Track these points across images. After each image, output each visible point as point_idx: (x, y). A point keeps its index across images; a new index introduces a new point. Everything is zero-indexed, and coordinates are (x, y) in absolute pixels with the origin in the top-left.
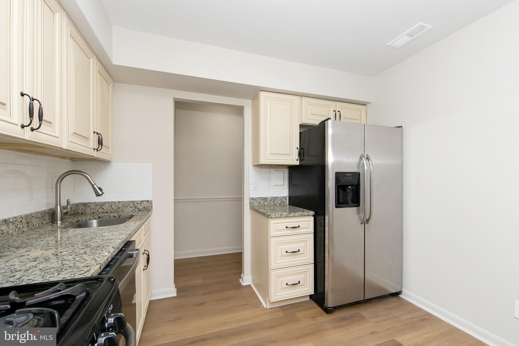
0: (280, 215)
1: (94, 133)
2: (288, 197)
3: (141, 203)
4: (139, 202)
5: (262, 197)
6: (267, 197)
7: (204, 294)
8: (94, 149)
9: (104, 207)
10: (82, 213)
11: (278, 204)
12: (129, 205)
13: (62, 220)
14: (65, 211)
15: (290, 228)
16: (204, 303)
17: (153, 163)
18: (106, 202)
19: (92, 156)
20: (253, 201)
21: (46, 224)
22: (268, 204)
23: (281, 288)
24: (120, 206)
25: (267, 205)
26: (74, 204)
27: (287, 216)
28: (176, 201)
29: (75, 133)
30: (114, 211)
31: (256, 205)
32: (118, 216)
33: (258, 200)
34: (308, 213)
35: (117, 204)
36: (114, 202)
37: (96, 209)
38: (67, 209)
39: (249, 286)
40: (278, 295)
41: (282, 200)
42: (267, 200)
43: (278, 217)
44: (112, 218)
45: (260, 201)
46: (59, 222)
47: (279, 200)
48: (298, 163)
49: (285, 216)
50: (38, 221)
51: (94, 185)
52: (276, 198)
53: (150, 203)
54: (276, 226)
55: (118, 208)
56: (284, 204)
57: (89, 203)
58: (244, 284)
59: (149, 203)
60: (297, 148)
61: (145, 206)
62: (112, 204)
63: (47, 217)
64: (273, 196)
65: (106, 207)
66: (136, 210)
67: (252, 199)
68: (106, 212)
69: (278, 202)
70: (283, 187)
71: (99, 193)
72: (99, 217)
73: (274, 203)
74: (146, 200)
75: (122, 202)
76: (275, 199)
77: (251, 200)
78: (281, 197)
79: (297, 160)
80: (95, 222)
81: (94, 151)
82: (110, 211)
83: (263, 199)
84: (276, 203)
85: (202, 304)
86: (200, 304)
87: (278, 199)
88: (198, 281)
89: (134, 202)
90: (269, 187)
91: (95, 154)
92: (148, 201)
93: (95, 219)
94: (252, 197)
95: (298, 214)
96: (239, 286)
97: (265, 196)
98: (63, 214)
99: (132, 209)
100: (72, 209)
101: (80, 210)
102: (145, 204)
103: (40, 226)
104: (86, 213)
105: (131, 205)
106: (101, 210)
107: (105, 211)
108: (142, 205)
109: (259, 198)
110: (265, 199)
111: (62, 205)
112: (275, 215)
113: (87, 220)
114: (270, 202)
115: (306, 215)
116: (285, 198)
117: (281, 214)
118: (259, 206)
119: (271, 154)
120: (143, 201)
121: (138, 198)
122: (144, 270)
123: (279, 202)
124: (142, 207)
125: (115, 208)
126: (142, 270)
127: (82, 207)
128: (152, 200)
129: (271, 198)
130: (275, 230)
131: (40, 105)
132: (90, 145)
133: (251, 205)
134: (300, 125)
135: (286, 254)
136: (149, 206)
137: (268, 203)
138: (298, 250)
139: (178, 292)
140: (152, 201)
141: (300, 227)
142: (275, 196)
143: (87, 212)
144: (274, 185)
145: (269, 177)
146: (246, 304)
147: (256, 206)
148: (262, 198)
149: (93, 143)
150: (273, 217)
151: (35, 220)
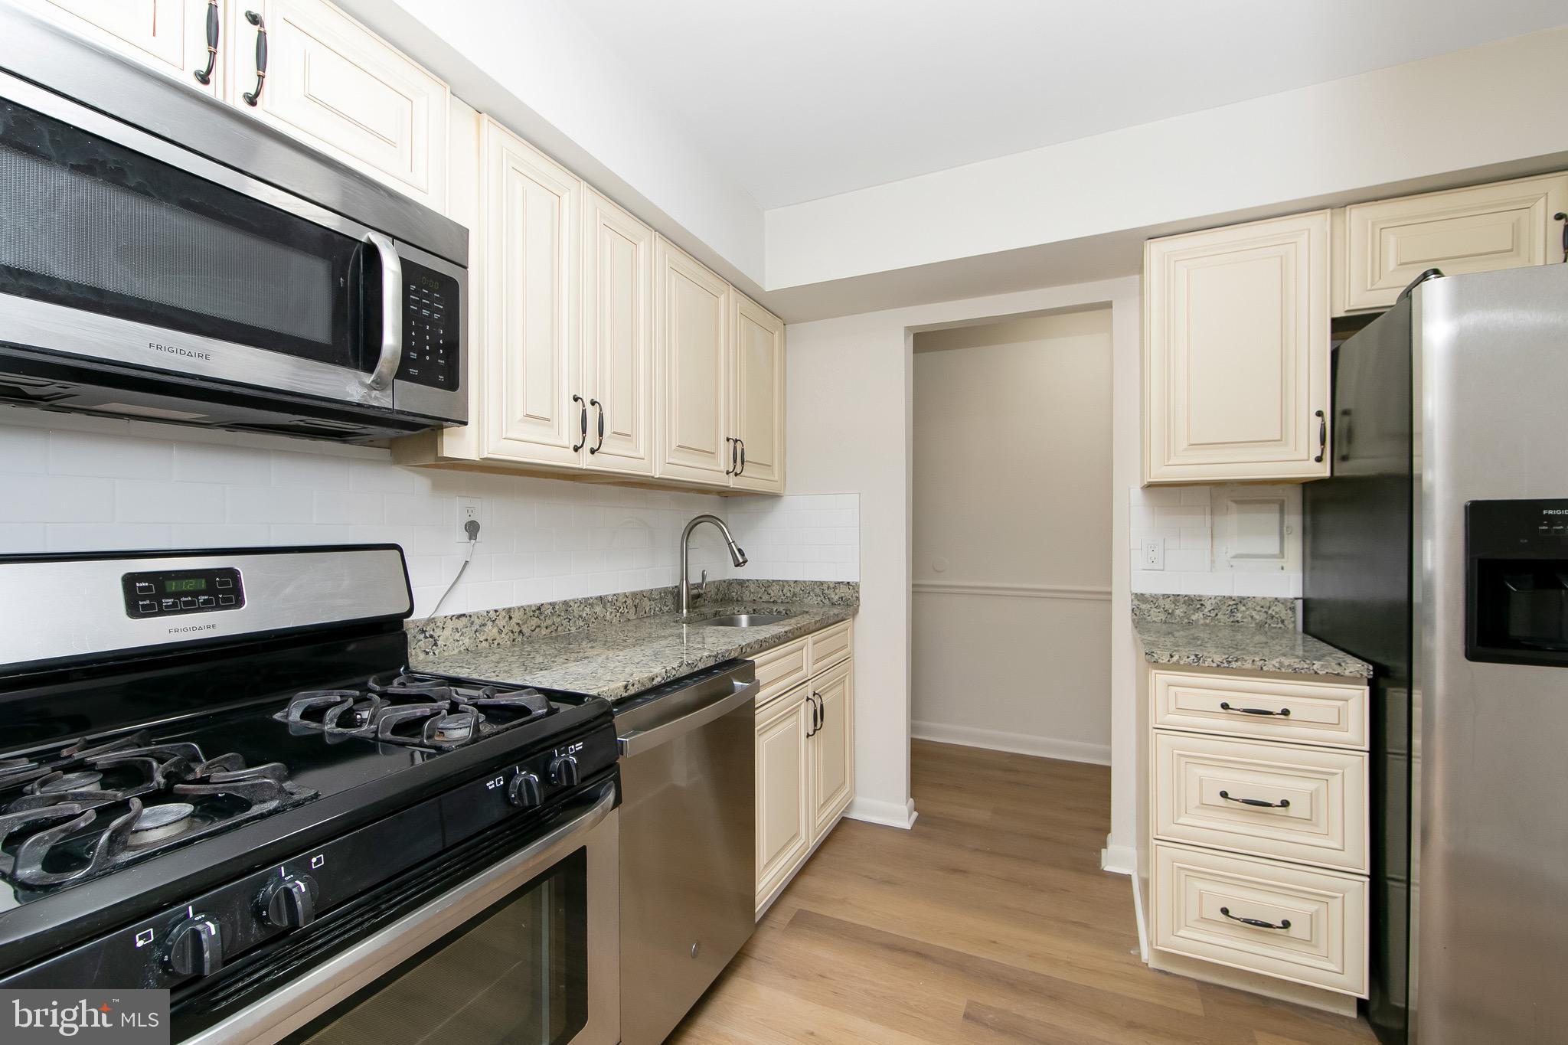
0: (1193, 657)
1: (728, 440)
2: (1301, 601)
3: (835, 588)
4: (832, 586)
5: (1178, 595)
6: (1199, 596)
7: (977, 850)
8: (728, 473)
9: (770, 591)
10: (737, 600)
11: (1253, 625)
12: (813, 590)
13: (688, 607)
14: (695, 592)
15: (1239, 710)
16: (965, 872)
17: (860, 494)
18: (774, 581)
19: (726, 487)
20: (1143, 606)
21: (667, 612)
22: (1208, 621)
23: (1197, 917)
24: (797, 590)
25: (1202, 622)
26: (725, 582)
27: (1226, 665)
28: (916, 589)
29: (679, 446)
30: (786, 601)
31: (1154, 619)
32: (784, 612)
33: (1161, 602)
34: (1336, 667)
35: (792, 586)
36: (787, 581)
37: (758, 593)
38: (702, 589)
39: (1126, 879)
40: (1183, 935)
41: (1270, 612)
42: (1202, 605)
43: (1182, 662)
44: (775, 614)
45: (1170, 607)
46: (685, 611)
47: (1258, 608)
48: (1323, 471)
49: (1215, 665)
50: (654, 605)
51: (732, 544)
52: (1242, 600)
53: (854, 589)
54: (1176, 694)
55: (795, 595)
56: (1280, 625)
57: (748, 580)
58: (1110, 865)
59: (851, 587)
60: (1319, 414)
61: (843, 595)
62: (784, 586)
63: (670, 600)
64: (1227, 594)
65: (774, 591)
66: (826, 601)
67: (1140, 597)
68: (773, 602)
69: (1252, 617)
70: (1279, 562)
71: (738, 561)
72: (754, 610)
73: (1232, 619)
74: (846, 580)
75: (800, 581)
76: (1236, 604)
77: (1136, 602)
78: (1264, 598)
79: (1319, 459)
80: (744, 619)
81: (727, 476)
82: (780, 601)
83: (1182, 600)
84: (1243, 617)
85: (961, 871)
86: (955, 871)
87: (1250, 605)
88: (979, 813)
89: (822, 583)
90: (1213, 562)
91: (732, 482)
92: (848, 583)
93: (747, 613)
94: (1139, 591)
95: (1277, 665)
96: (1092, 867)
97: (1192, 591)
98: (690, 599)
99: (819, 599)
100: (719, 590)
101: (734, 594)
102: (843, 591)
103: (657, 615)
104: (742, 601)
105: (817, 590)
106: (765, 598)
107: (772, 600)
108: (837, 591)
109: (1166, 596)
110: (1194, 603)
111: (691, 582)
112: (1172, 656)
113: (734, 614)
114: (1213, 615)
115: (1321, 673)
116: (1289, 605)
117: (1196, 656)
118: (1165, 623)
119: (1192, 445)
120: (839, 583)
121: (829, 576)
122: (808, 736)
123: (1257, 617)
124: (837, 597)
125: (788, 595)
126: (803, 736)
127: (738, 587)
128: (858, 581)
129: (1220, 598)
130: (1172, 707)
131: (601, 410)
132: (720, 466)
133: (1134, 617)
134: (1334, 321)
135: (1222, 801)
136: (852, 596)
137: (1206, 617)
138: (1282, 802)
139: (917, 822)
140: (856, 583)
141: (1291, 716)
142: (1236, 594)
143: (745, 599)
144: (1234, 553)
145: (1212, 528)
146: (1086, 926)
147: (1154, 622)
148: (1180, 597)
149: (724, 461)
150: (1160, 661)
151: (649, 603)
